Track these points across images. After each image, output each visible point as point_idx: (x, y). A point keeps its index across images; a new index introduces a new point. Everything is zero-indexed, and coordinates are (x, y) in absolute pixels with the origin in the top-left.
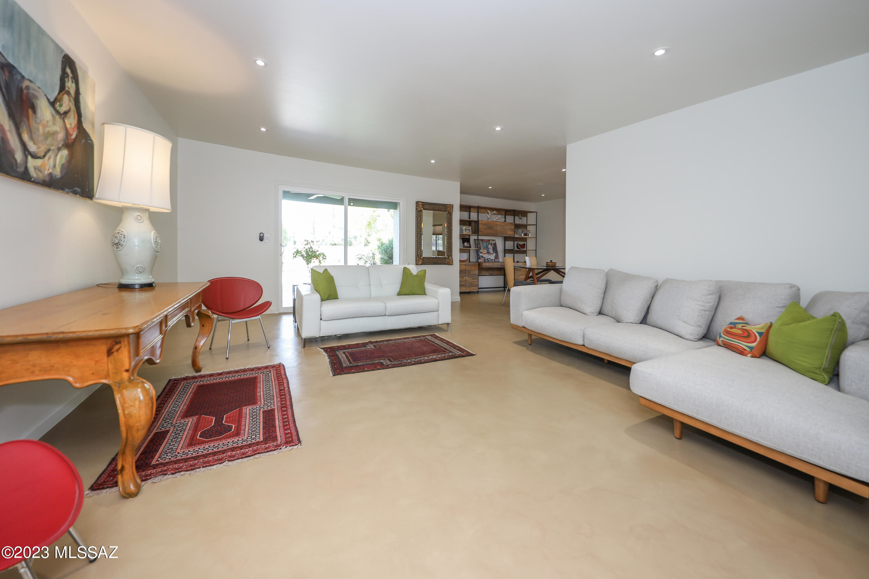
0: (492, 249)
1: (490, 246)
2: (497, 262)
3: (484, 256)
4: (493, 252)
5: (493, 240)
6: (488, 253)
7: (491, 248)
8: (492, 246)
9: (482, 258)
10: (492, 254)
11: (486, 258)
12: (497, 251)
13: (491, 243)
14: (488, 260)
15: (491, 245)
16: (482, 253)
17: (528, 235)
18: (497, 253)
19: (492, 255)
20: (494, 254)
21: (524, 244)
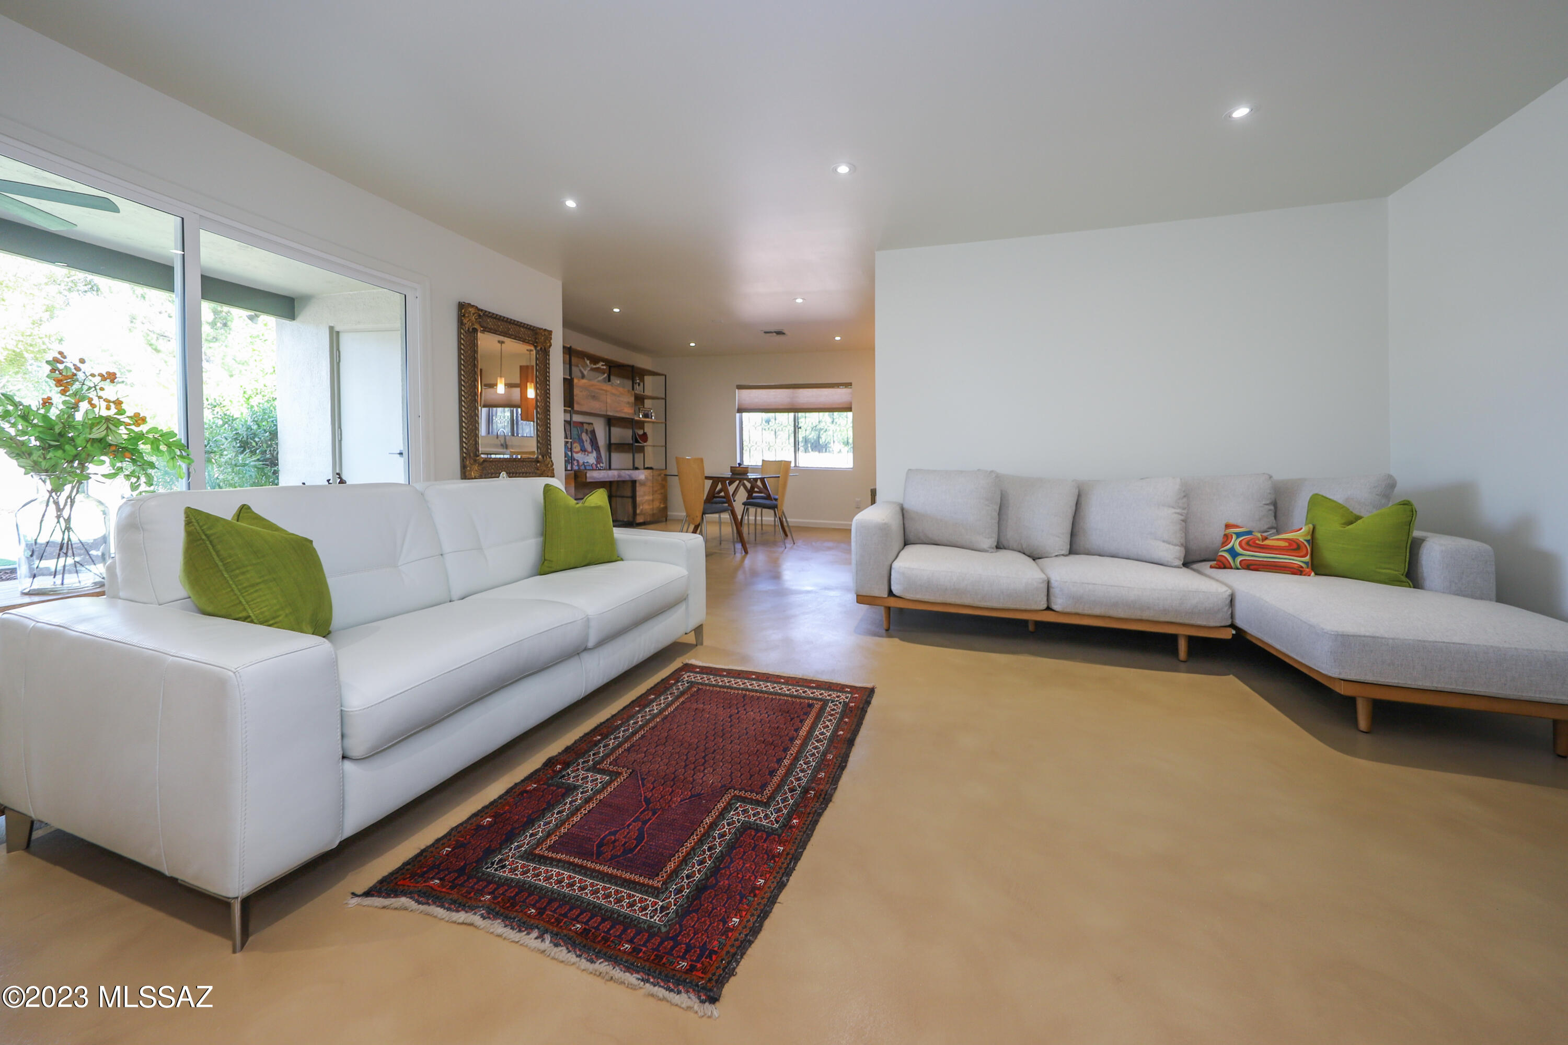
0: (590, 443)
1: (584, 436)
2: (600, 470)
3: (576, 456)
4: (592, 448)
5: (589, 424)
6: (583, 450)
7: (587, 441)
8: (589, 435)
10: (590, 453)
11: (581, 462)
12: (598, 447)
13: (587, 430)
14: (585, 466)
15: (587, 433)
17: (650, 416)
18: (600, 451)
19: (590, 455)
20: (594, 454)
21: (645, 434)
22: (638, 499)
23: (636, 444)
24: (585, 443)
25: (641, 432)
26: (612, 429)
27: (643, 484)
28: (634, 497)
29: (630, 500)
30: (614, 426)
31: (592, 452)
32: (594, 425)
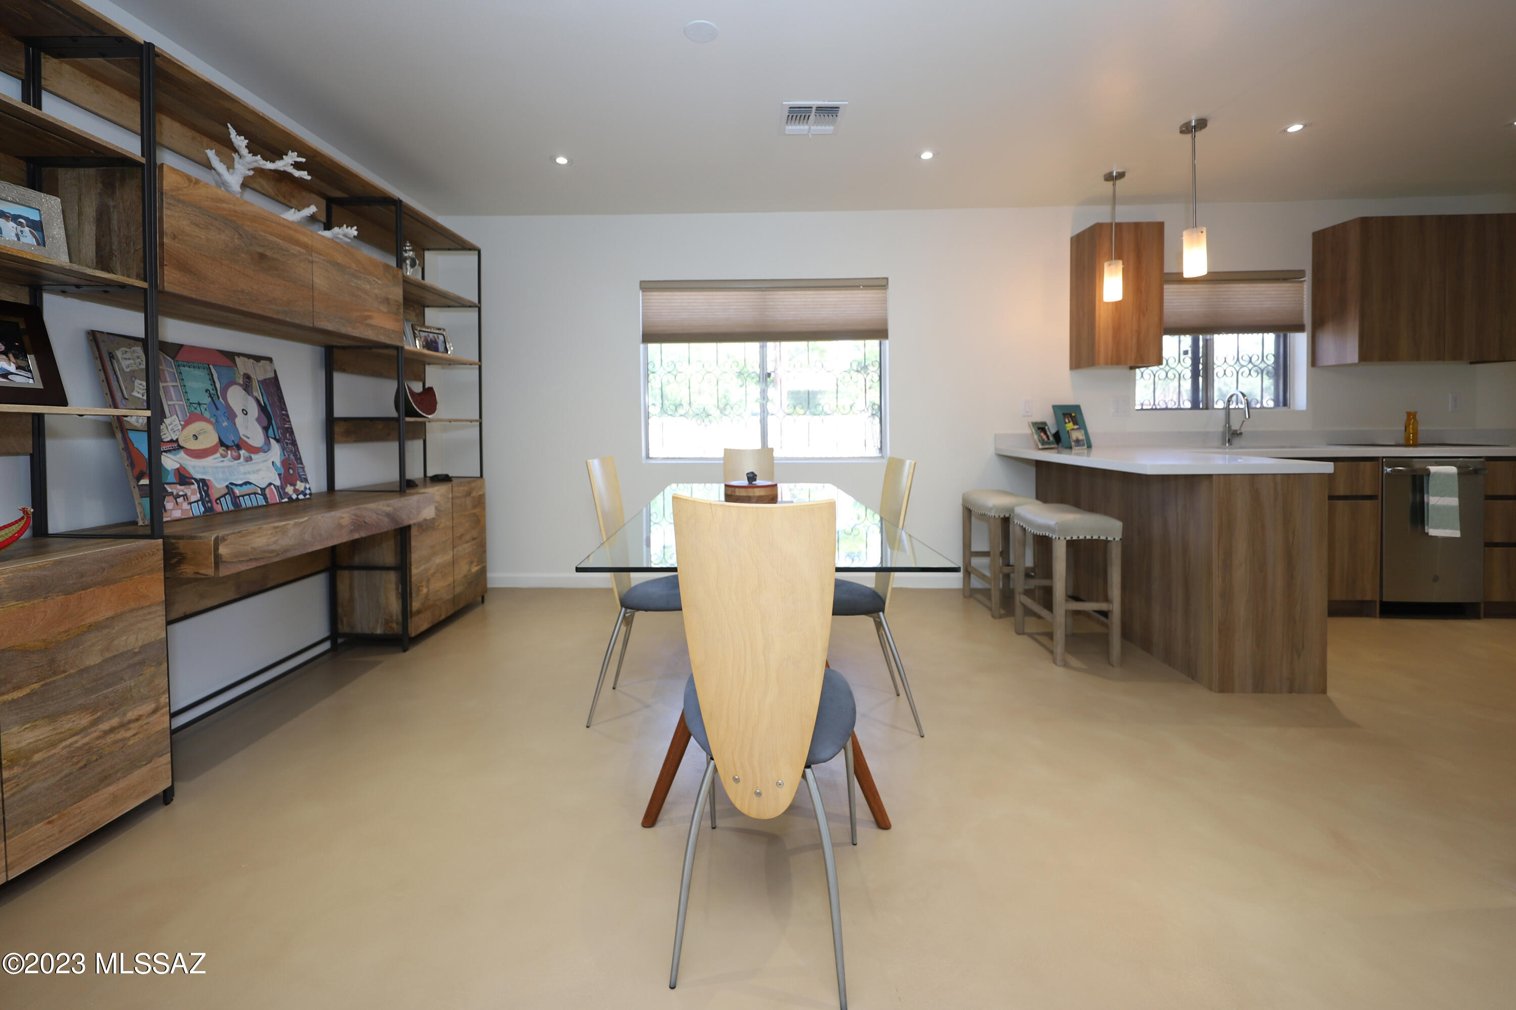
0: (258, 420)
1: (236, 397)
3: (197, 468)
4: (267, 437)
5: (258, 359)
6: (233, 444)
7: (245, 412)
8: (257, 393)
9: (179, 489)
10: (256, 450)
11: (218, 485)
12: (291, 432)
13: (247, 377)
14: (235, 499)
15: (247, 386)
16: (176, 446)
17: (441, 346)
18: (294, 443)
19: (253, 456)
20: (276, 452)
21: (429, 392)
22: (415, 571)
23: (408, 419)
24: (240, 420)
25: (417, 387)
26: (339, 378)
27: (427, 526)
28: (402, 568)
29: (392, 576)
30: (343, 370)
31: (266, 449)
32: (278, 365)
